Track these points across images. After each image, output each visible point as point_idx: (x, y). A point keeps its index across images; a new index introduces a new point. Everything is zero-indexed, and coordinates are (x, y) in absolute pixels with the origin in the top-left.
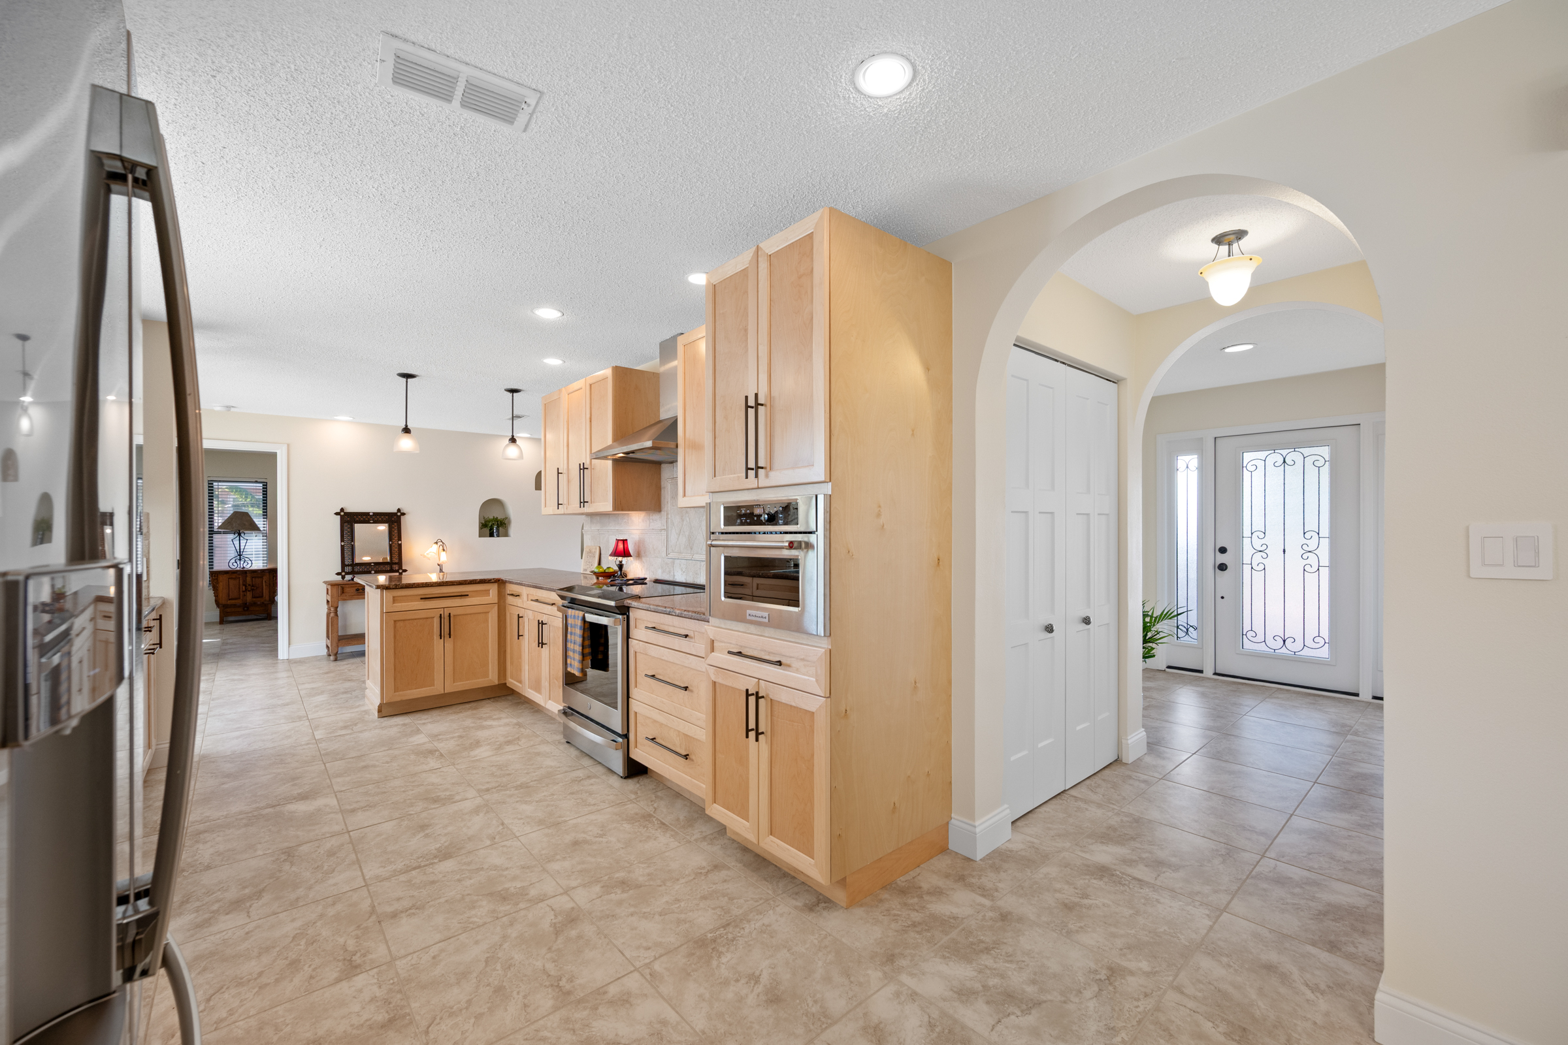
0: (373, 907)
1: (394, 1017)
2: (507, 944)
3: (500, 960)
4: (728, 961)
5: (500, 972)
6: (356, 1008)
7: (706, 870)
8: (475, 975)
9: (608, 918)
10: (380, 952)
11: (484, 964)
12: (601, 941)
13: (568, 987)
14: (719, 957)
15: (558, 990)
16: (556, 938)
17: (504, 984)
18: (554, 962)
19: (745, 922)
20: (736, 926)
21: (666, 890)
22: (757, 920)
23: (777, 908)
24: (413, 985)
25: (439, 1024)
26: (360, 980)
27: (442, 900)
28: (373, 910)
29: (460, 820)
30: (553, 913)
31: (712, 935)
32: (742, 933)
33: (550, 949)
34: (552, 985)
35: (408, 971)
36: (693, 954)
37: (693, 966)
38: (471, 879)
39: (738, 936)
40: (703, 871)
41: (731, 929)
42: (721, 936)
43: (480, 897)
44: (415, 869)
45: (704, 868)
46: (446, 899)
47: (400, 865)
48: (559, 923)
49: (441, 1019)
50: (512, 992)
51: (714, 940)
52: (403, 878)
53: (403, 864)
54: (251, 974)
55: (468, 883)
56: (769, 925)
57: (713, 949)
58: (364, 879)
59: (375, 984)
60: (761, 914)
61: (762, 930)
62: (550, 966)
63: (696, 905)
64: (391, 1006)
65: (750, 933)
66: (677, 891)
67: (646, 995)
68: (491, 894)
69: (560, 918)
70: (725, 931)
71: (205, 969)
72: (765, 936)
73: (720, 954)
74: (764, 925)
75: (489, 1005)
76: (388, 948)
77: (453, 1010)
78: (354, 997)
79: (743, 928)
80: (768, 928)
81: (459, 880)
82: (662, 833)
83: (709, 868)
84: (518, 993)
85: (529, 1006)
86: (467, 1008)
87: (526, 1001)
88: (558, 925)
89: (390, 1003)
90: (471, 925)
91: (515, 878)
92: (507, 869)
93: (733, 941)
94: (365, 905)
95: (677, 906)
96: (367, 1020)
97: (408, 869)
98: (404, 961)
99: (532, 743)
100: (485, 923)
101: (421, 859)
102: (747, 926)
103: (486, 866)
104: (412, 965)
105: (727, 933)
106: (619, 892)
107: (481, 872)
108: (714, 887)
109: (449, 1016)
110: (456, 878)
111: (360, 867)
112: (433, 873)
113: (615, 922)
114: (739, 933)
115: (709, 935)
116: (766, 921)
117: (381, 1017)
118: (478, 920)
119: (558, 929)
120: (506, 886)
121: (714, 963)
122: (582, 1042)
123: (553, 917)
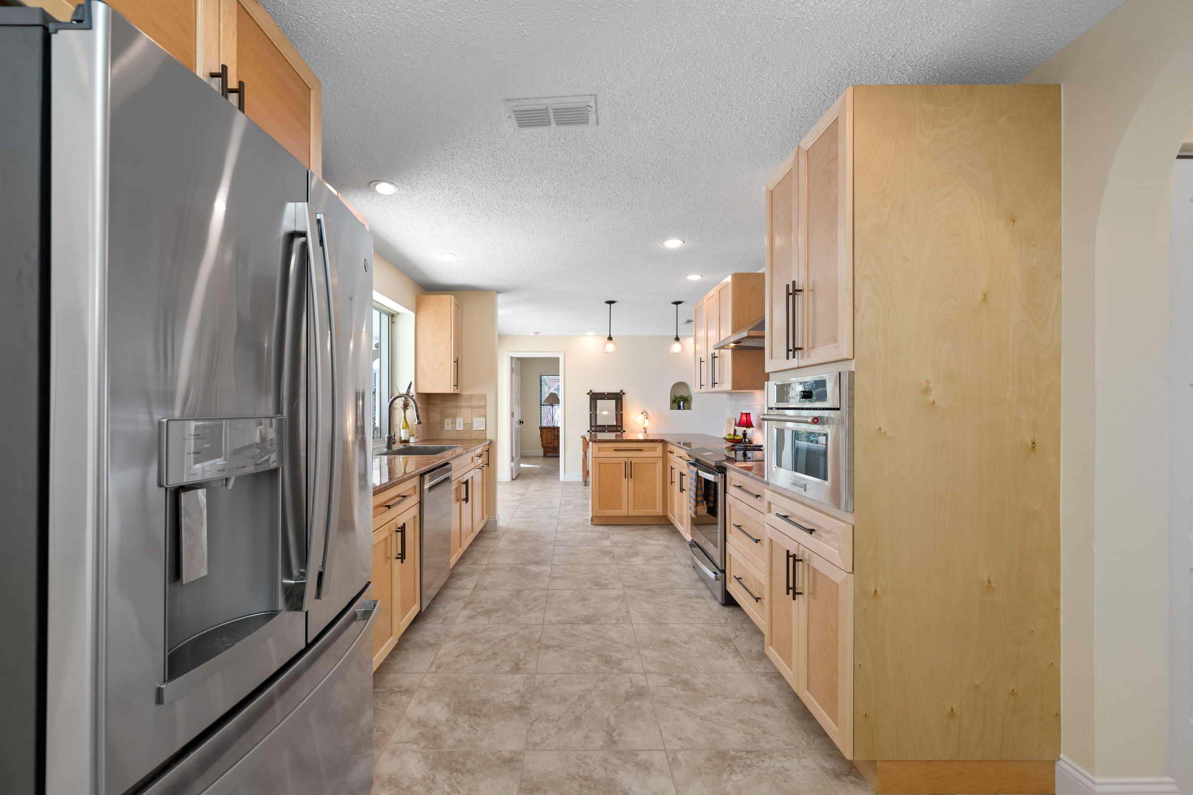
0: (540, 638)
1: (522, 706)
2: (595, 692)
3: (587, 700)
4: (737, 781)
5: (583, 708)
6: (509, 692)
7: (754, 700)
8: (570, 702)
9: (663, 703)
10: (532, 666)
11: (578, 698)
12: (651, 718)
13: (616, 738)
14: (731, 773)
15: (609, 737)
16: (625, 702)
17: (582, 717)
18: (616, 717)
19: (767, 756)
20: (758, 757)
21: (715, 702)
22: (779, 760)
23: (803, 759)
24: (538, 693)
25: (540, 722)
26: (518, 677)
27: (574, 648)
28: (539, 641)
29: (605, 601)
30: (630, 684)
31: (734, 753)
32: (760, 764)
33: (617, 707)
34: (607, 732)
35: (540, 683)
36: (712, 761)
37: (707, 769)
38: (594, 641)
39: (756, 766)
40: (751, 700)
41: (752, 756)
42: (741, 758)
43: (594, 655)
44: (569, 623)
45: (753, 697)
46: (576, 648)
47: (562, 619)
48: (631, 692)
49: (542, 720)
50: (584, 724)
51: (733, 758)
52: (561, 626)
53: (565, 618)
54: (477, 651)
55: (592, 643)
56: (788, 770)
57: (729, 765)
58: (543, 620)
59: (522, 683)
60: (785, 757)
61: (779, 771)
62: (612, 719)
63: (733, 724)
64: (524, 699)
65: (768, 768)
66: (722, 706)
67: (662, 772)
68: (601, 656)
69: (633, 690)
70: (746, 756)
71: (463, 641)
72: (780, 777)
73: (733, 772)
74: (783, 767)
75: (568, 725)
76: (537, 665)
77: (550, 718)
78: (511, 686)
79: (763, 761)
80: (786, 772)
81: (588, 640)
82: (732, 657)
83: (758, 699)
84: (587, 726)
85: (588, 738)
86: (557, 721)
87: (588, 734)
88: (629, 694)
89: (524, 697)
90: (582, 671)
91: (619, 651)
92: (617, 643)
93: (749, 767)
94: (537, 636)
95: (717, 718)
96: (510, 702)
97: (566, 622)
98: (540, 677)
99: (670, 562)
100: (590, 673)
101: (575, 619)
102: (768, 761)
103: (606, 637)
104: (543, 681)
105: (746, 758)
106: (679, 689)
107: (602, 639)
108: (755, 716)
109: (546, 721)
110: (587, 637)
111: (545, 612)
112: (577, 630)
113: (667, 709)
114: (758, 763)
115: (732, 752)
116: (787, 765)
117: (516, 703)
118: (587, 669)
119: (628, 696)
120: (612, 654)
121: (725, 776)
122: (607, 779)
123: (629, 687)
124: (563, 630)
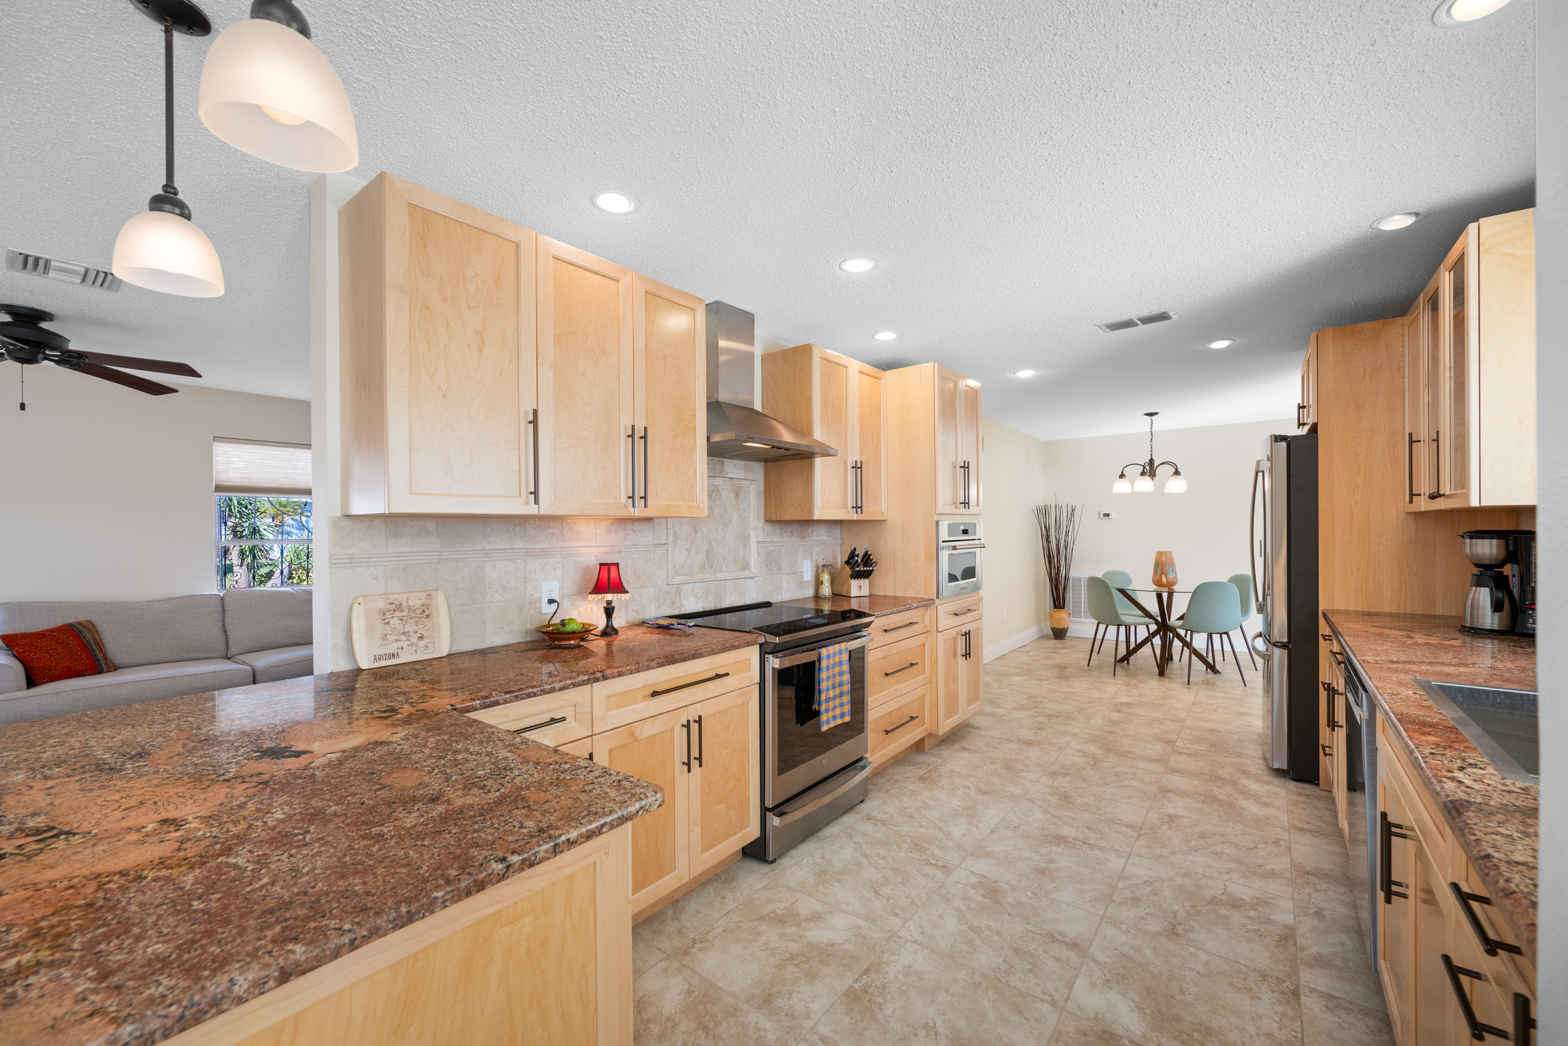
0: (1137, 838)
58: (1128, 859)
94: (1142, 842)
124: (1101, 838)
